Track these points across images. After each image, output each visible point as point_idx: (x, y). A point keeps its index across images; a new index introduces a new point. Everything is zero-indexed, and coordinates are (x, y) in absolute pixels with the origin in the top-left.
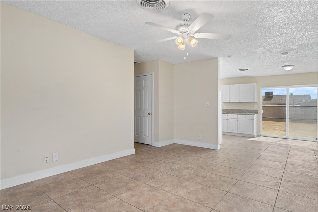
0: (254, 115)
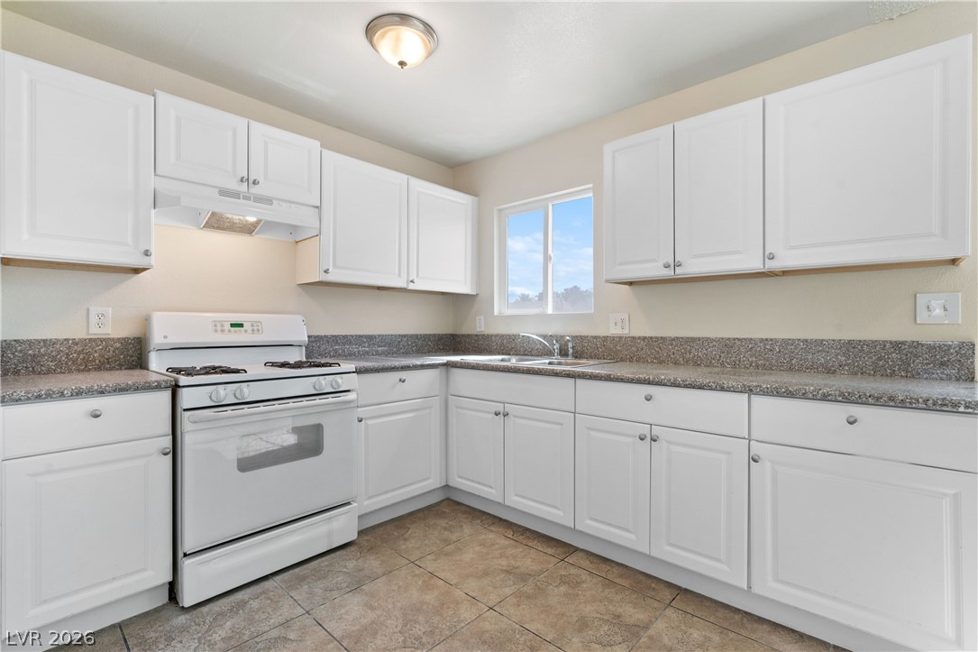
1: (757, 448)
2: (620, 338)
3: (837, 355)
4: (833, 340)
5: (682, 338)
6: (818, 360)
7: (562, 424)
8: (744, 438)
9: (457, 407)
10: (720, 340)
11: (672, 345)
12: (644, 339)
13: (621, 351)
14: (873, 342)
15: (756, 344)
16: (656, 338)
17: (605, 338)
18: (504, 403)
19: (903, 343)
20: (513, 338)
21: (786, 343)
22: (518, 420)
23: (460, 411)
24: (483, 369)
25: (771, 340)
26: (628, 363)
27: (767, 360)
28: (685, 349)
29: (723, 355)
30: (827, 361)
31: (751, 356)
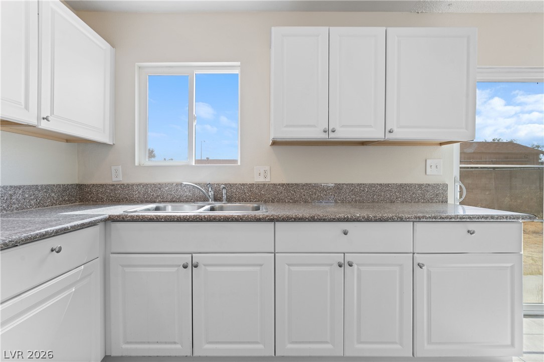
1: (419, 259)
2: (264, 185)
3: (395, 192)
4: (394, 184)
5: (310, 184)
6: (387, 195)
7: (261, 265)
9: (123, 266)
11: (303, 189)
12: (283, 185)
13: (265, 194)
14: (411, 184)
15: (355, 187)
16: (292, 184)
17: (252, 185)
18: (191, 253)
19: (422, 185)
20: (160, 186)
21: (371, 186)
22: (209, 269)
23: (127, 270)
24: (166, 221)
25: (363, 184)
26: (271, 203)
27: (361, 197)
28: (312, 192)
29: (336, 195)
30: (391, 196)
31: (352, 195)
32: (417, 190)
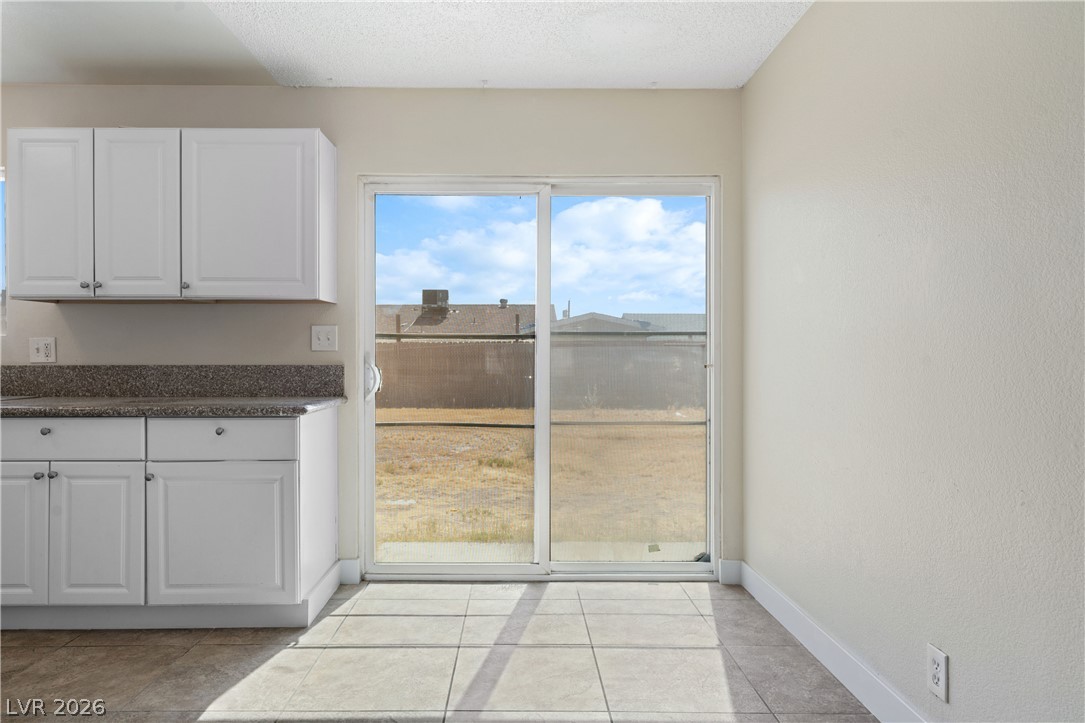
0: (303, 418)
1: (152, 468)
2: (43, 367)
3: (258, 379)
4: (255, 366)
5: (118, 366)
6: (244, 384)
8: (141, 461)
10: (157, 368)
11: (107, 374)
12: (74, 368)
13: (45, 383)
14: (283, 366)
16: (89, 367)
17: (23, 368)
19: (302, 367)
21: (218, 369)
25: (206, 366)
27: (202, 386)
28: (122, 379)
29: (161, 384)
30: (251, 386)
31: (188, 384)
32: (293, 376)
